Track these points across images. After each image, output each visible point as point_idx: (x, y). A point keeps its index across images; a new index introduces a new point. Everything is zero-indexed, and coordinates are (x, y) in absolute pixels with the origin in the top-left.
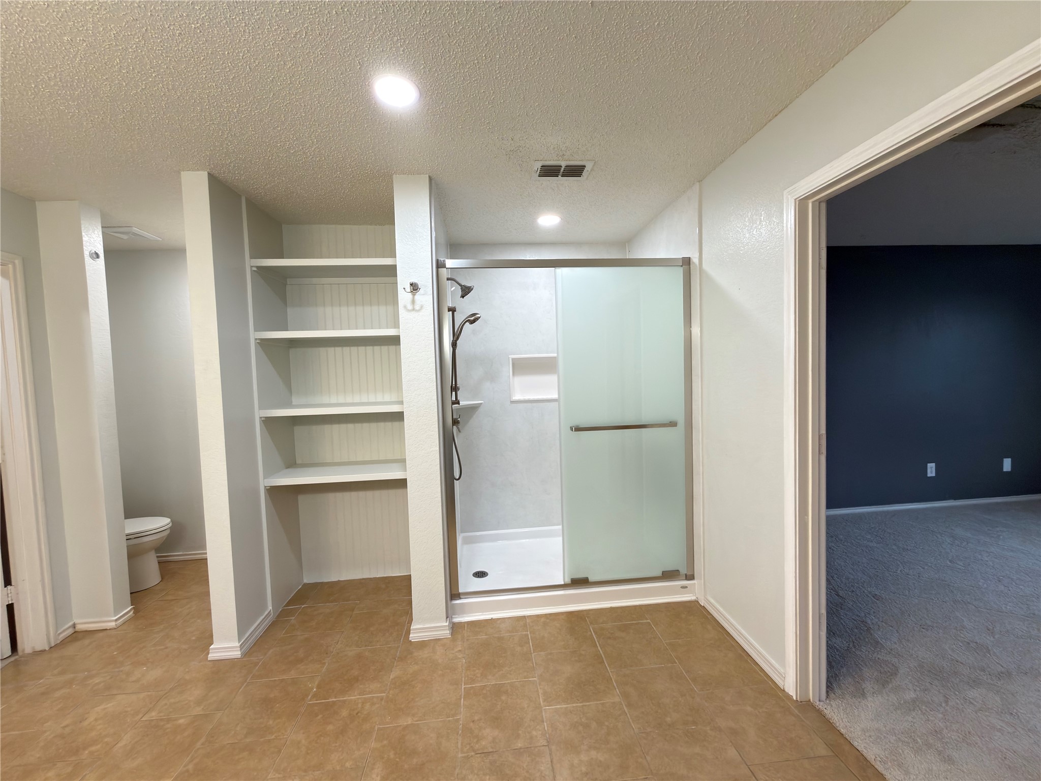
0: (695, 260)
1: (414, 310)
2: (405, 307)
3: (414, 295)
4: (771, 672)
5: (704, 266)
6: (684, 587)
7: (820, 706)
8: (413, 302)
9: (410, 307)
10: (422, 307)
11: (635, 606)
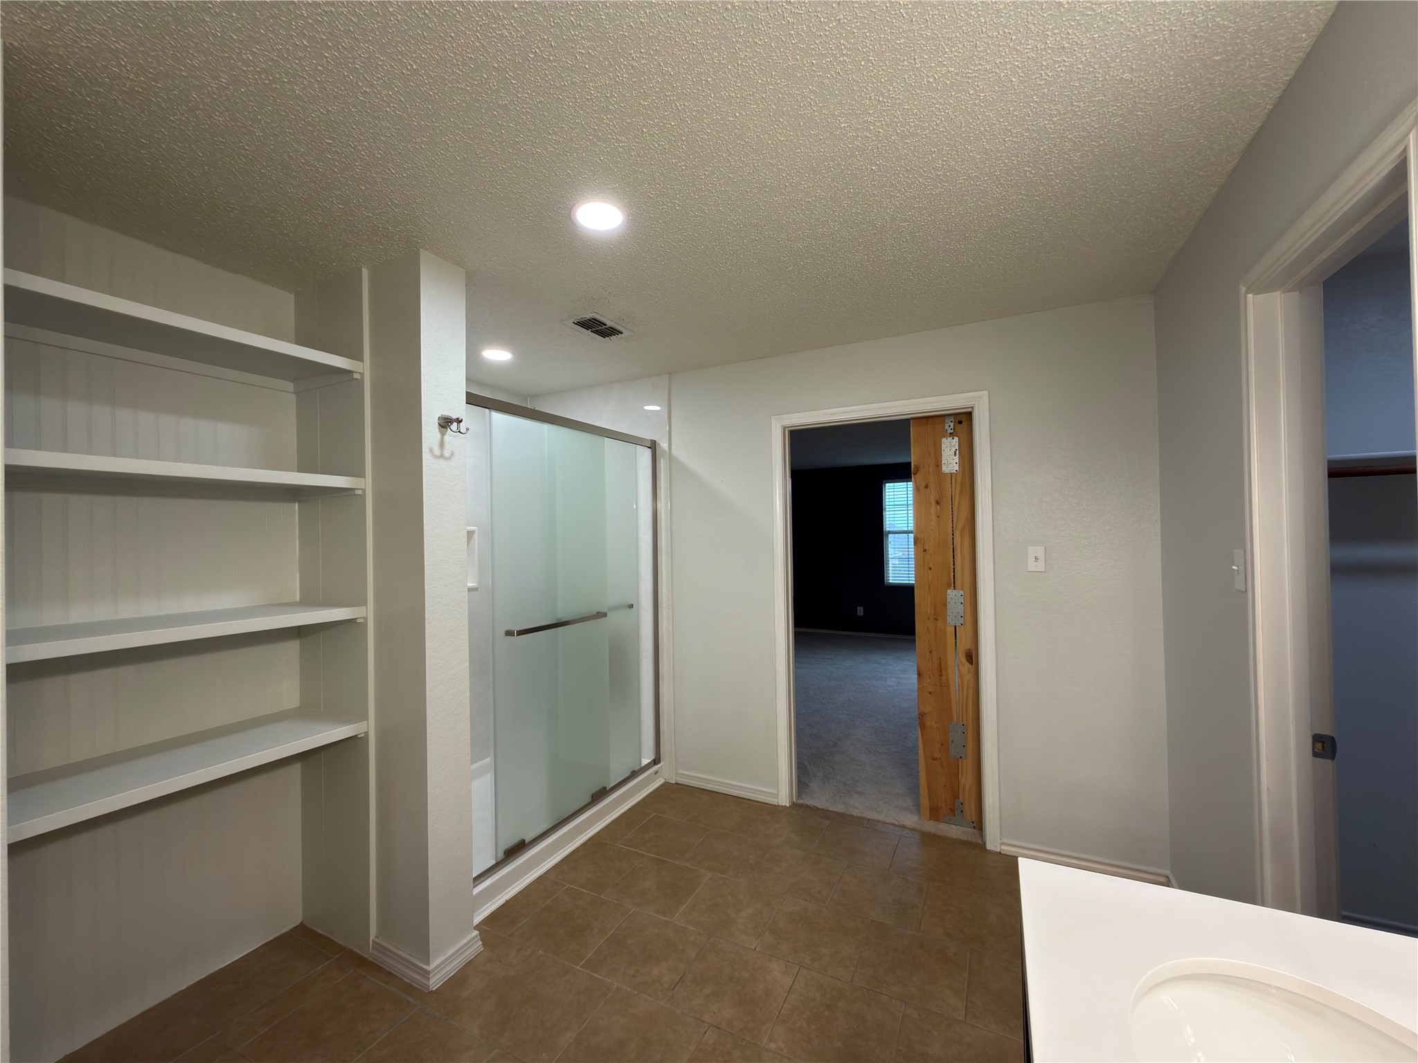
0: (664, 445)
1: (442, 456)
2: (431, 450)
3: (443, 434)
4: (764, 797)
5: (673, 452)
6: (656, 773)
7: (801, 802)
8: (442, 445)
9: (437, 452)
10: (452, 454)
11: (630, 809)
